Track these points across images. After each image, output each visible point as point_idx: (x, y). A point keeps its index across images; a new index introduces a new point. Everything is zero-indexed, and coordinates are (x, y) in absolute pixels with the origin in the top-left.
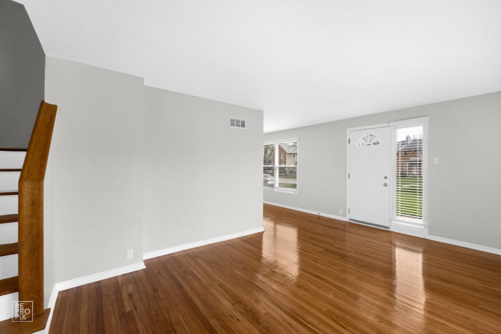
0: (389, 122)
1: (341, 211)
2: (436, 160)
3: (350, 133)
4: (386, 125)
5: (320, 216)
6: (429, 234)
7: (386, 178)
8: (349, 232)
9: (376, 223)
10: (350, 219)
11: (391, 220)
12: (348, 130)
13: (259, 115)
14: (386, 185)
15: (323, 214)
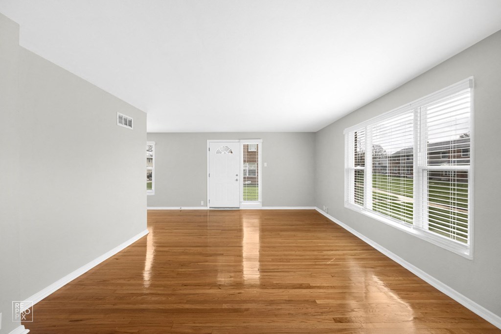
0: (240, 139)
1: (202, 203)
2: (265, 164)
3: (210, 143)
4: (237, 141)
5: (181, 210)
6: (263, 206)
7: (237, 175)
8: (209, 216)
9: (230, 206)
10: (210, 208)
11: (240, 202)
12: (208, 141)
13: (143, 116)
14: (237, 180)
15: (183, 208)
